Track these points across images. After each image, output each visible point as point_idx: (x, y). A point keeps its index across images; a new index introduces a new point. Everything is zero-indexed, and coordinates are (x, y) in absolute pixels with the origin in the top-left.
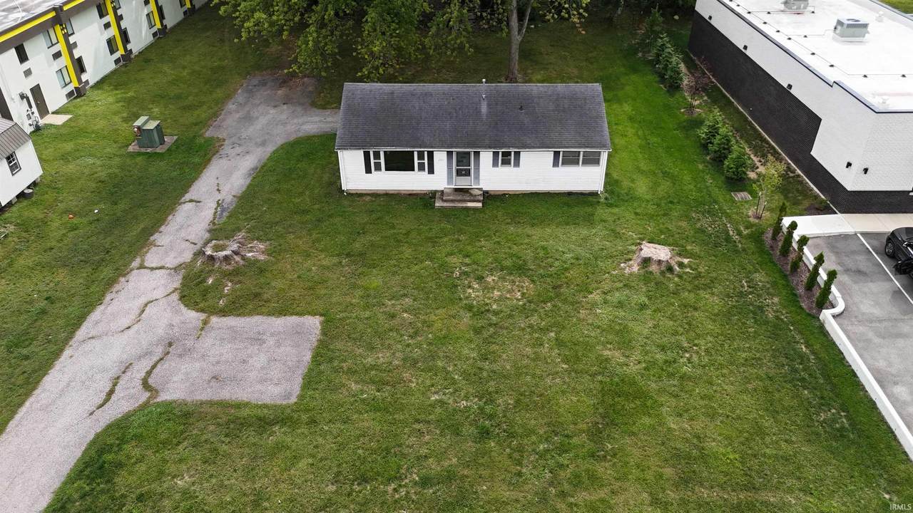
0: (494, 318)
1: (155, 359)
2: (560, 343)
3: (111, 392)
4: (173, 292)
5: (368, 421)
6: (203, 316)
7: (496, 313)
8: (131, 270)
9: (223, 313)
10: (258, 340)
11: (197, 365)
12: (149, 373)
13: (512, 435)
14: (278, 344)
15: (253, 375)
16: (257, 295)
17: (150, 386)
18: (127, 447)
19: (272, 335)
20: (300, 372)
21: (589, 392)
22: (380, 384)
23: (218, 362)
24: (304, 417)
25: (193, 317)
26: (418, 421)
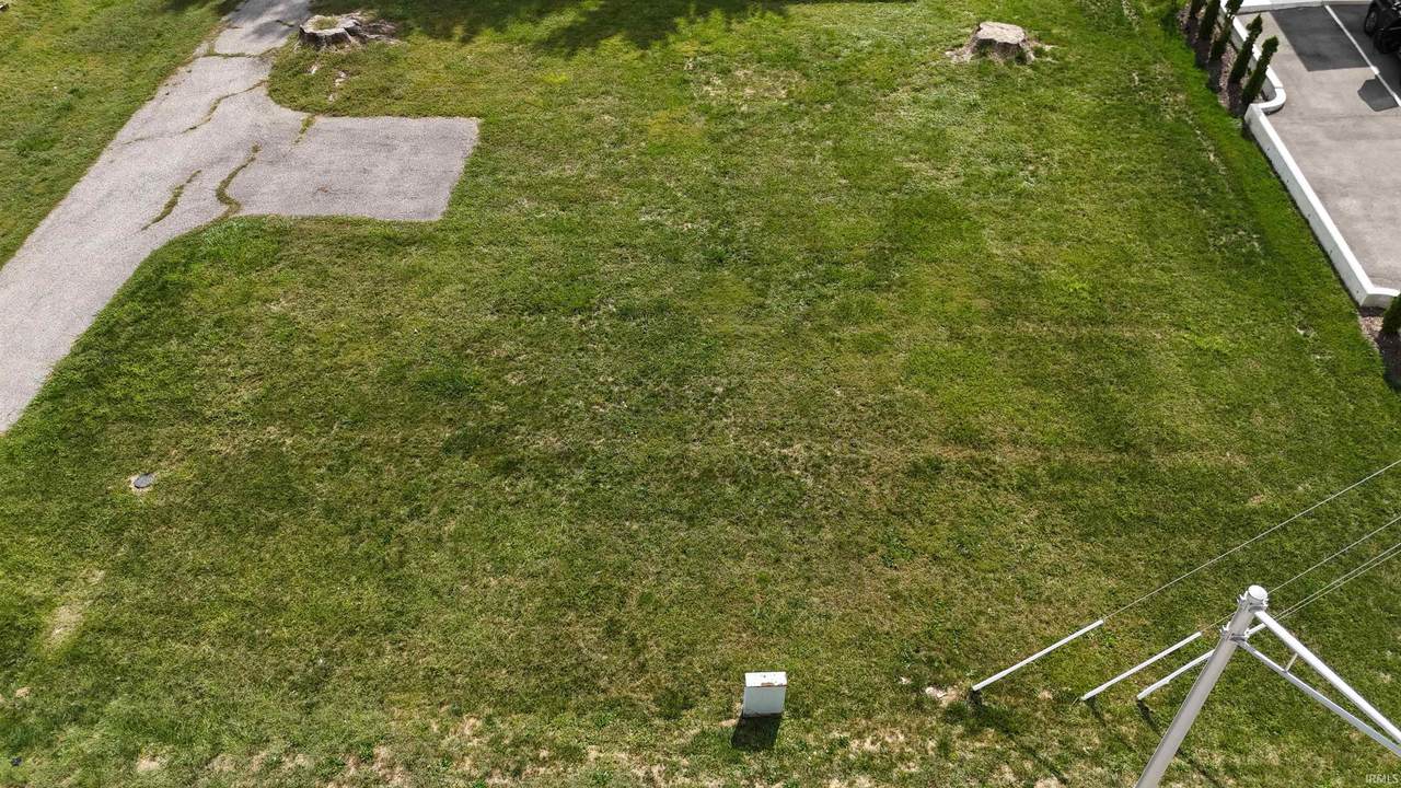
0: (742, 123)
1: (234, 166)
2: (838, 152)
3: (172, 205)
4: (259, 85)
5: (547, 245)
6: (304, 116)
7: (744, 116)
8: (196, 58)
9: (333, 112)
10: (387, 145)
11: (296, 175)
12: (226, 183)
13: (755, 263)
14: (416, 151)
15: (379, 187)
16: (385, 91)
17: (228, 198)
18: (197, 267)
19: (406, 140)
20: (447, 185)
21: (875, 212)
22: (566, 203)
23: (327, 172)
24: (453, 237)
25: (290, 117)
26: (618, 245)
